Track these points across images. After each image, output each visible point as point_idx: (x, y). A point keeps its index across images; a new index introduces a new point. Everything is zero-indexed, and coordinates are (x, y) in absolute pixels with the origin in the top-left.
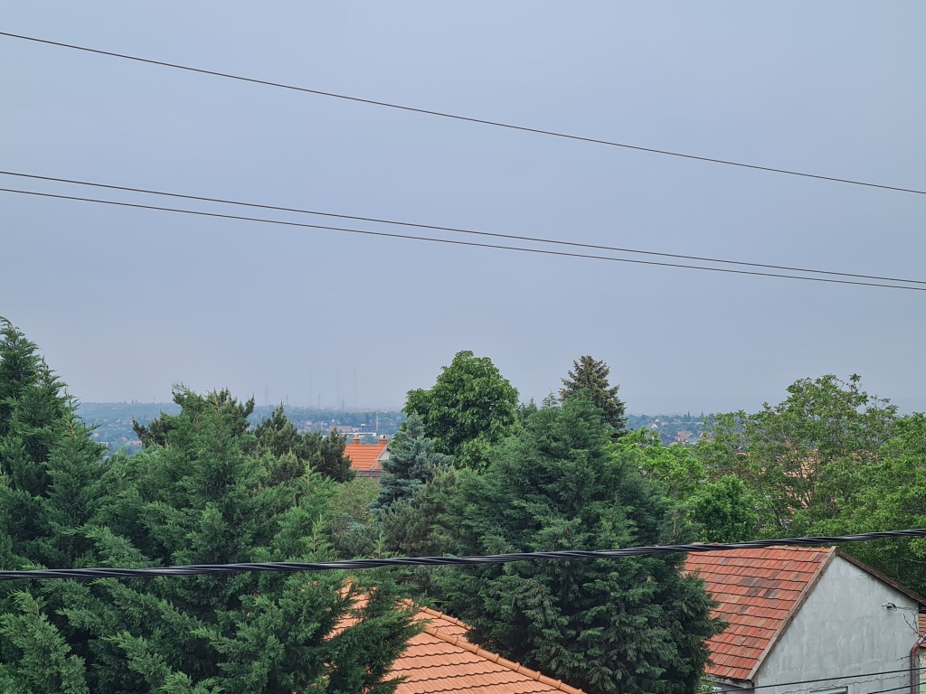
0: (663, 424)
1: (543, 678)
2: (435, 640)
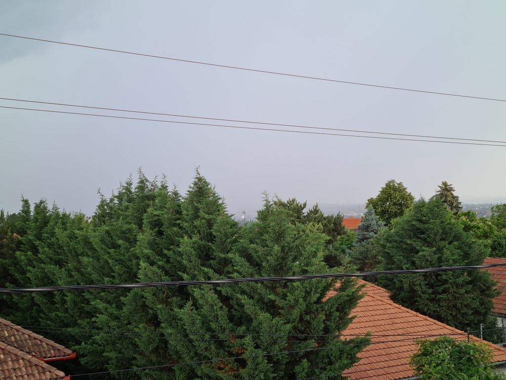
0: (481, 207)
1: (420, 315)
2: (374, 300)
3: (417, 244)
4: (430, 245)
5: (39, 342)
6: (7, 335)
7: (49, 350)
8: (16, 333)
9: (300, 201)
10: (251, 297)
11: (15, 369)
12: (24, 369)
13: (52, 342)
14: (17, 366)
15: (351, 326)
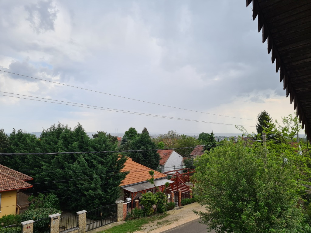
2: (129, 161)
3: (140, 145)
4: (144, 145)
5: (20, 175)
6: (9, 172)
7: (24, 177)
8: (12, 172)
9: (105, 131)
10: (95, 160)
11: (13, 184)
12: (16, 183)
13: (25, 175)
14: (14, 182)
15: (124, 168)
